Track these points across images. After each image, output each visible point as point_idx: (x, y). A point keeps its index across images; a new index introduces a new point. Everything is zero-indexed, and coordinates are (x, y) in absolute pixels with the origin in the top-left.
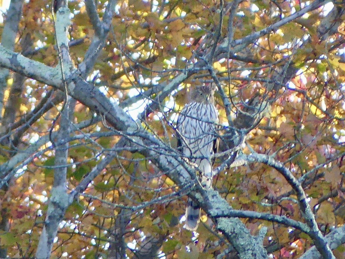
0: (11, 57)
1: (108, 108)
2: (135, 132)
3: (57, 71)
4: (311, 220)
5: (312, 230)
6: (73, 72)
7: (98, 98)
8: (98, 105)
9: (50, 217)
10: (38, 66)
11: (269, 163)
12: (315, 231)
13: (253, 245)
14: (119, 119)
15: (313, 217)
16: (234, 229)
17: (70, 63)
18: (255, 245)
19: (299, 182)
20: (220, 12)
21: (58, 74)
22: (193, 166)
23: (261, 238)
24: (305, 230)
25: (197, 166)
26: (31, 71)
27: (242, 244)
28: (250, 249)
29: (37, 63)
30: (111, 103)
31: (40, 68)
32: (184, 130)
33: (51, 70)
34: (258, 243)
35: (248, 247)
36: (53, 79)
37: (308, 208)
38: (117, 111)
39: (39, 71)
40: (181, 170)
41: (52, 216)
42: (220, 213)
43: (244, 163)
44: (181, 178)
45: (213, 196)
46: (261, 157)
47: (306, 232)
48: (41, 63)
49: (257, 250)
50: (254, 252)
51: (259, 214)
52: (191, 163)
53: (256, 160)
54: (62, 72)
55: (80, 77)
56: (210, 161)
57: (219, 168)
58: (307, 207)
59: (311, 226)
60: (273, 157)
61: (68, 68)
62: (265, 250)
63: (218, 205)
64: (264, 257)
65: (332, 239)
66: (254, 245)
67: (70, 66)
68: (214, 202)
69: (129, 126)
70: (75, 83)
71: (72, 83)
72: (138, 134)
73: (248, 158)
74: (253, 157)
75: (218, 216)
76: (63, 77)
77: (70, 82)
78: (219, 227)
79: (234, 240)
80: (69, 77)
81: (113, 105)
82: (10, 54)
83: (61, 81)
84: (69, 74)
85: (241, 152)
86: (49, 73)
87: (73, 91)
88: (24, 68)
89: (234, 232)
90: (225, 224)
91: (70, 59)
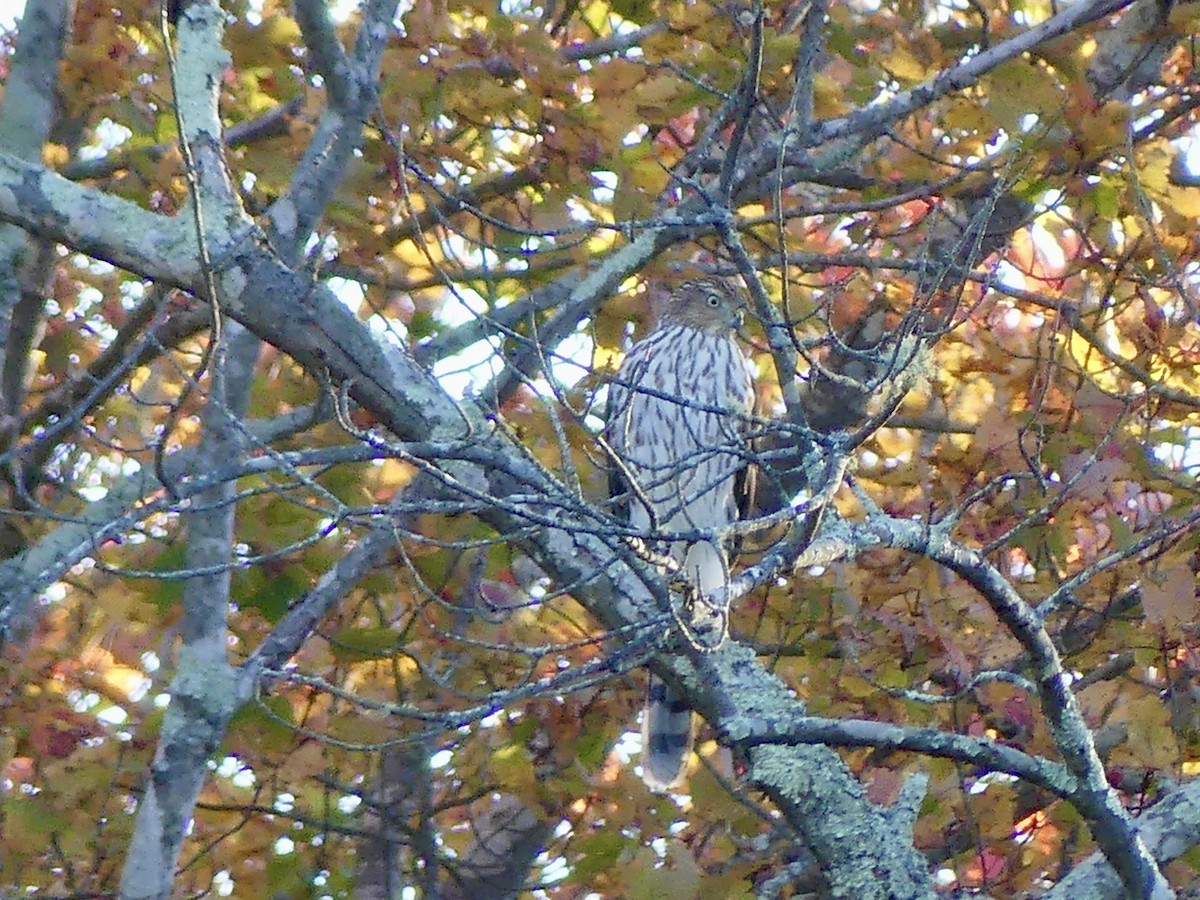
0: (18, 180)
1: (364, 357)
2: (459, 444)
3: (182, 229)
4: (1082, 751)
5: (1085, 788)
6: (238, 232)
7: (328, 323)
8: (326, 346)
9: (171, 751)
10: (113, 211)
11: (932, 552)
12: (1094, 790)
13: (879, 839)
14: (402, 395)
15: (1089, 739)
16: (812, 783)
17: (226, 200)
18: (887, 838)
19: (1038, 616)
20: (752, 20)
21: (184, 239)
22: (662, 565)
23: (906, 815)
24: (1060, 785)
25: (674, 565)
26: (91, 229)
27: (839, 835)
28: (868, 853)
29: (112, 201)
30: (374, 338)
31: (121, 219)
32: (634, 432)
33: (159, 224)
34: (896, 833)
35: (863, 846)
36: (168, 258)
37: (1072, 709)
38: (394, 368)
39: (120, 229)
40: (621, 577)
41: (178, 745)
42: (761, 729)
43: (842, 552)
44: (624, 606)
45: (737, 667)
46: (903, 530)
47: (1064, 795)
48: (126, 203)
49: (894, 855)
50: (881, 864)
51: (897, 733)
52: (654, 557)
53: (887, 540)
54: (199, 234)
55: (264, 249)
56: (721, 547)
57: (755, 571)
58: (1068, 705)
59: (1082, 771)
60: (945, 530)
61: (221, 217)
62: (920, 857)
63: (753, 699)
64: (917, 880)
65: (1167, 824)
66: (883, 840)
67: (229, 211)
68: (738, 686)
69: (437, 421)
70: (246, 270)
71: (236, 271)
72: (469, 452)
73: (858, 534)
74: (876, 531)
75: (754, 741)
76: (202, 250)
77: (229, 267)
78: (757, 775)
79: (811, 822)
80: (224, 250)
81: (382, 346)
82: (16, 171)
83: (195, 266)
84: (224, 238)
85: (830, 512)
86: (154, 234)
87: (239, 299)
88: (66, 220)
89: (811, 793)
90: (778, 765)
91: (229, 188)
